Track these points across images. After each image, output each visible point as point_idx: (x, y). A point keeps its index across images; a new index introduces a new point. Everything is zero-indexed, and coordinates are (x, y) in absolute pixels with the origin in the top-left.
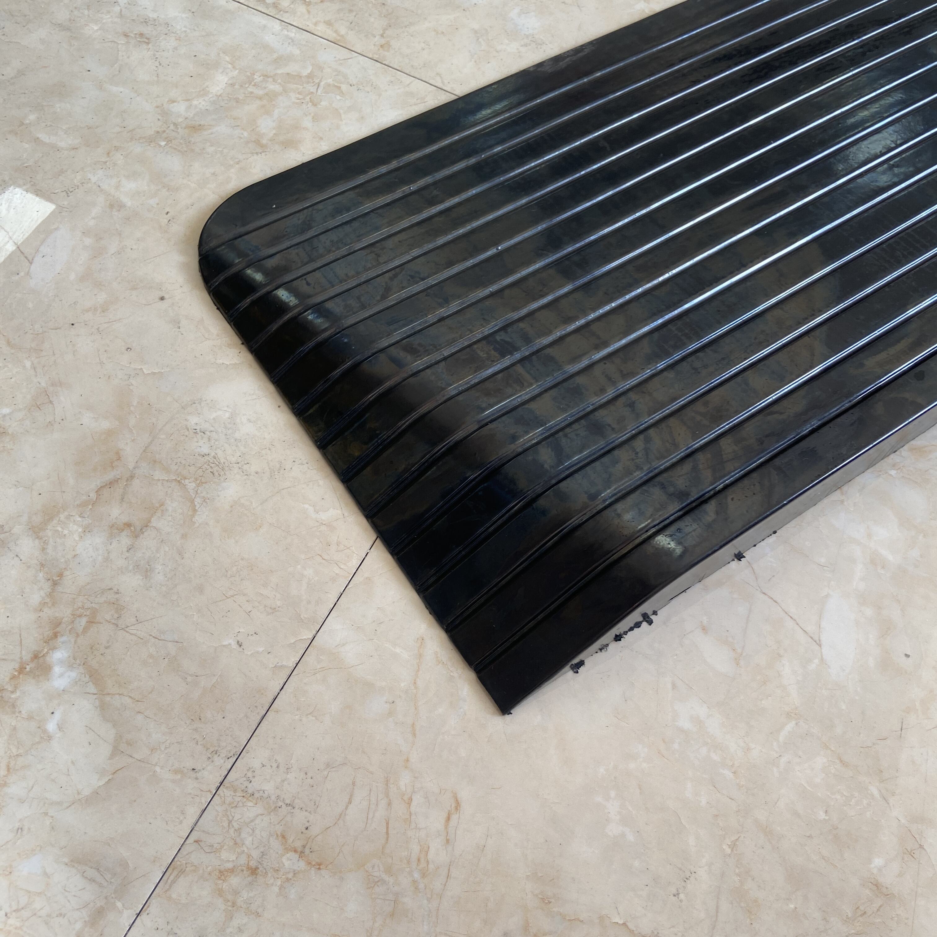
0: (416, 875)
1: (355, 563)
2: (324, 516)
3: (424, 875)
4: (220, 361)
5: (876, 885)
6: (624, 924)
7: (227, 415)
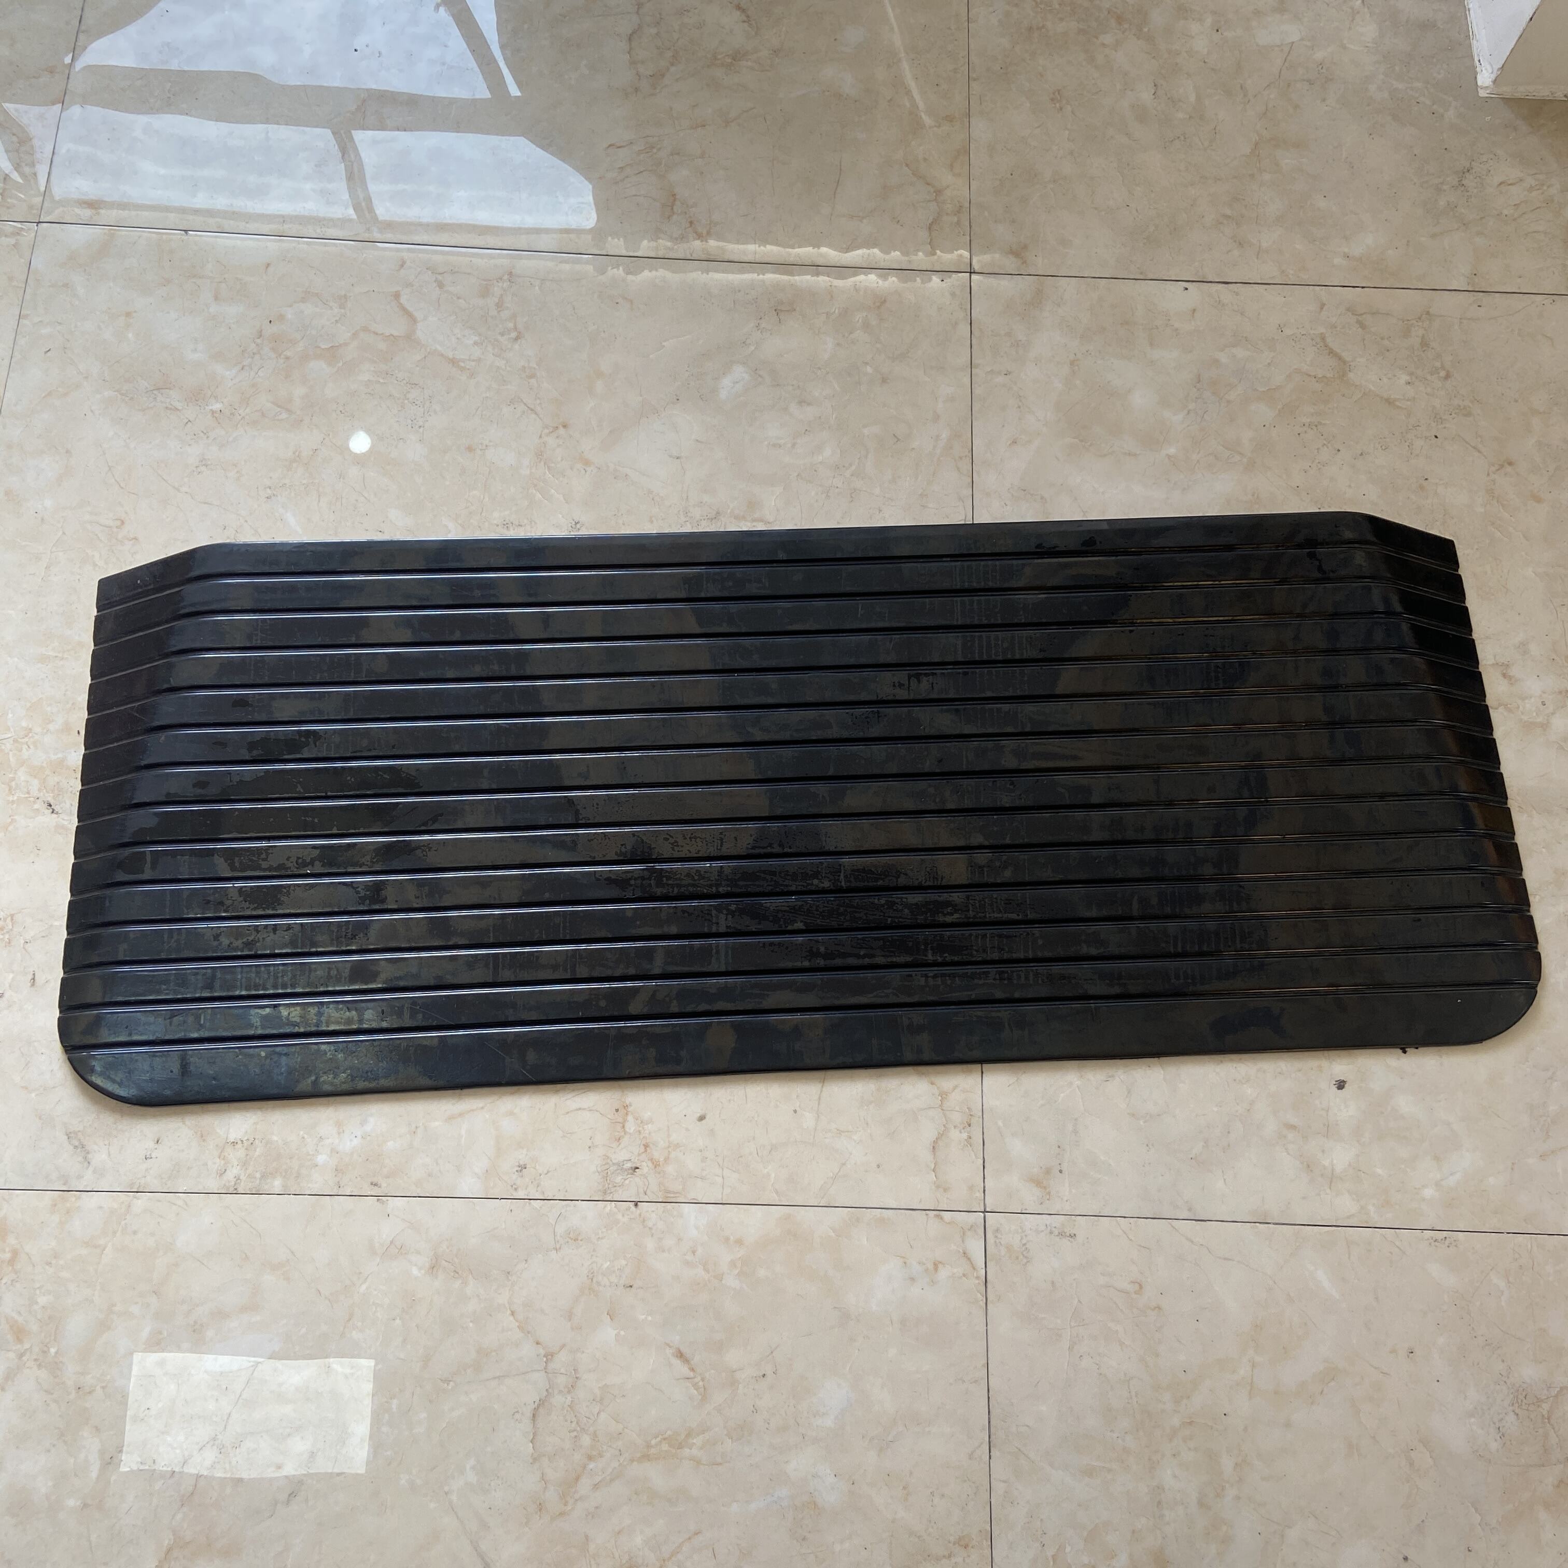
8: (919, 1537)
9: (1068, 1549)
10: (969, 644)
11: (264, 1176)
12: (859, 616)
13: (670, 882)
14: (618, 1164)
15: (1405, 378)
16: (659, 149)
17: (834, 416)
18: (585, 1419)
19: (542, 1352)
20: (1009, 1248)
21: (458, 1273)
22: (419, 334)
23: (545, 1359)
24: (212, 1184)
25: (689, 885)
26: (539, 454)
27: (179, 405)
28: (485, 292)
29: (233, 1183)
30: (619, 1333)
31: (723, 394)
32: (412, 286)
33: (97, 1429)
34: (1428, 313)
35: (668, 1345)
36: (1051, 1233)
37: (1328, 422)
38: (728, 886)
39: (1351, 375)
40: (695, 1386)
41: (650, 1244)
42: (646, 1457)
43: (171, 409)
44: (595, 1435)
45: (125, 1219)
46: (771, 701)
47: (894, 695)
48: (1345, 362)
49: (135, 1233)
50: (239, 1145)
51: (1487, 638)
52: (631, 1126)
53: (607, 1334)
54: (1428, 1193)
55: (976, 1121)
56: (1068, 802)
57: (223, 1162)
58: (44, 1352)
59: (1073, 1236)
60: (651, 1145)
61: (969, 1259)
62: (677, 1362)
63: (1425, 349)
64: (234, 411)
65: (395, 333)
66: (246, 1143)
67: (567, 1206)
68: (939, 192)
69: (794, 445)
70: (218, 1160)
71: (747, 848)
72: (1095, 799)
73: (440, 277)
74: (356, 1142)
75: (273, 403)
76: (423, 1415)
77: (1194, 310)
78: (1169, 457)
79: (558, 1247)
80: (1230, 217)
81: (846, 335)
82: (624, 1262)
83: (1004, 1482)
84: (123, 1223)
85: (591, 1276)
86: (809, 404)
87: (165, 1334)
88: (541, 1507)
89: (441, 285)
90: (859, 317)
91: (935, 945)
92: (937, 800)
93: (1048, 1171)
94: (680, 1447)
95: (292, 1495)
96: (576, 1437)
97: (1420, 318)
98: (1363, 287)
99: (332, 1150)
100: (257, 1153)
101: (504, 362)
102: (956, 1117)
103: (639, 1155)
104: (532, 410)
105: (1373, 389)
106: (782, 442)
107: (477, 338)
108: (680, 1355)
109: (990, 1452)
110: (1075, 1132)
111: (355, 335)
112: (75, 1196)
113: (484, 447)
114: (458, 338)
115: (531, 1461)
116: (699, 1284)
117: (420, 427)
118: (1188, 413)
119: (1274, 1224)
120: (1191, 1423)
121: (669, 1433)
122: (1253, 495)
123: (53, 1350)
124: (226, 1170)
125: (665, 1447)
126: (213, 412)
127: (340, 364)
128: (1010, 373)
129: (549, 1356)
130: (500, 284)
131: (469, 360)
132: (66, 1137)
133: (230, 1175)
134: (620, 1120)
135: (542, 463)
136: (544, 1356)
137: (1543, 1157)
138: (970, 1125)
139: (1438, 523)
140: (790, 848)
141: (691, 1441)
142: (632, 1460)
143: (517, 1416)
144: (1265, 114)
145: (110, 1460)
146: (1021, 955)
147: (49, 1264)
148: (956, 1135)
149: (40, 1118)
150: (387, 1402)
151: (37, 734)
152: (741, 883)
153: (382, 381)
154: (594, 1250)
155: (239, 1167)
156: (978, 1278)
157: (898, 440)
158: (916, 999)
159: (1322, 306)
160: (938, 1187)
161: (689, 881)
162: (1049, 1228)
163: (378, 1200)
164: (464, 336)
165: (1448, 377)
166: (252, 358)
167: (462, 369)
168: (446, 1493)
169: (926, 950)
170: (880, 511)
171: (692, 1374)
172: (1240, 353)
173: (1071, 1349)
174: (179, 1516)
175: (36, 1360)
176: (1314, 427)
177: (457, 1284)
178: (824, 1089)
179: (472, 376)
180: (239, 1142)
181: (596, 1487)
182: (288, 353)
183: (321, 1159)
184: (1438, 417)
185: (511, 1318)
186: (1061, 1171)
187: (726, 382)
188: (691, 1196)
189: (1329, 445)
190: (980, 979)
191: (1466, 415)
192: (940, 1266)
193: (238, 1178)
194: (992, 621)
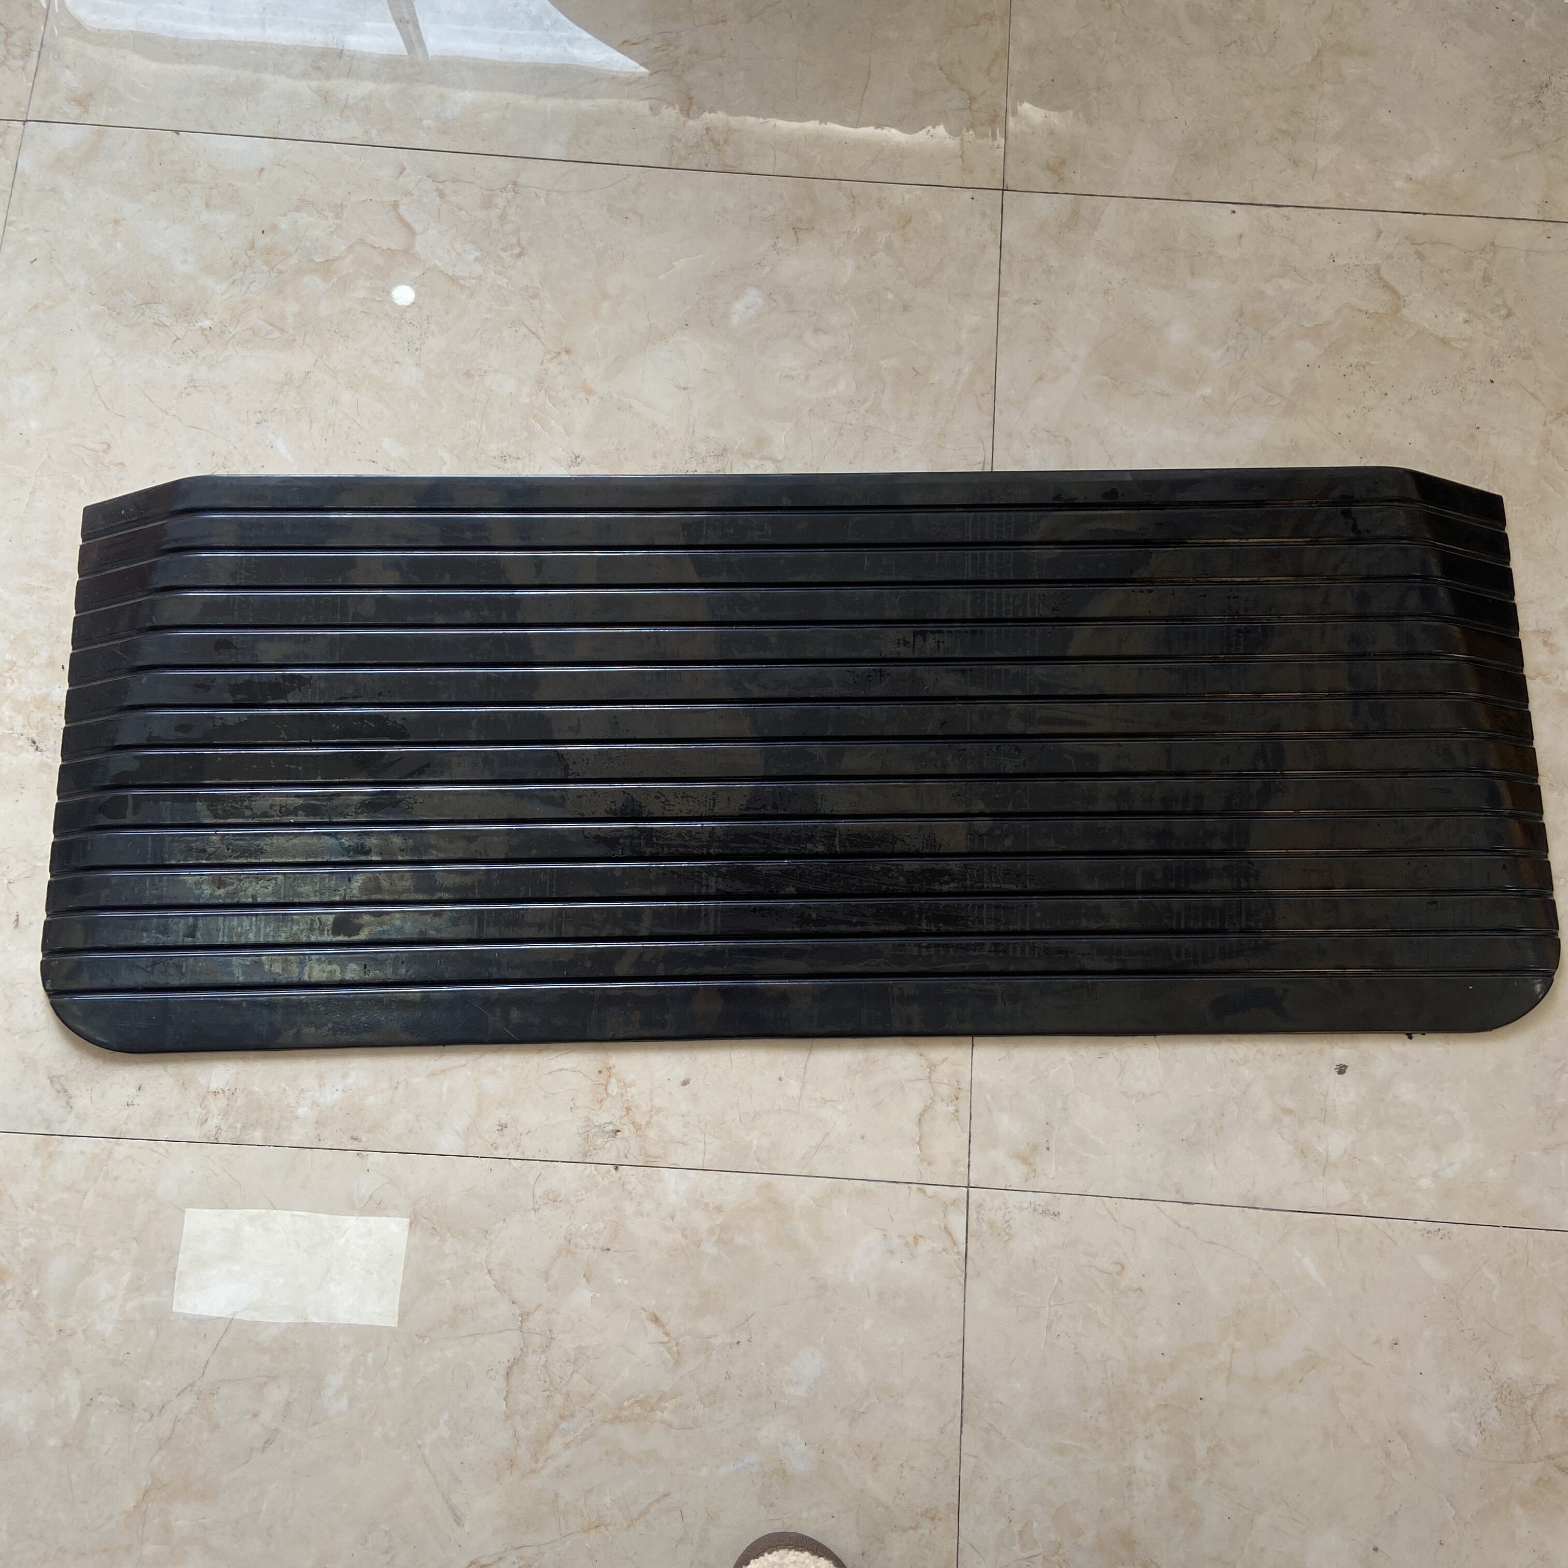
8: (887, 1508)
9: (1035, 1525)
10: (979, 601)
11: (245, 1127)
12: (865, 568)
13: (660, 842)
14: (600, 1126)
15: (1462, 316)
16: (676, 47)
17: (851, 346)
18: (558, 1378)
19: (518, 1312)
20: (991, 1225)
21: (436, 1230)
22: (418, 248)
23: (520, 1319)
24: (194, 1133)
25: (679, 845)
26: (540, 382)
27: (168, 322)
28: (487, 204)
29: (214, 1133)
30: (595, 1295)
31: (735, 320)
32: (412, 195)
33: (78, 1371)
34: (1493, 244)
35: (644, 1309)
36: (1035, 1210)
37: (1376, 363)
38: (719, 847)
39: (1405, 311)
40: (669, 1350)
41: (629, 1208)
42: (618, 1419)
43: (159, 325)
44: (568, 1394)
45: (107, 1165)
46: (769, 655)
47: (899, 654)
48: (1399, 297)
49: (116, 1179)
50: (221, 1095)
51: (1531, 602)
52: (613, 1089)
53: (583, 1296)
54: (1425, 1183)
55: (965, 1095)
56: (1075, 770)
57: (204, 1112)
58: (26, 1293)
59: (1056, 1215)
60: (634, 1109)
61: (950, 1234)
62: (653, 1329)
63: (1487, 283)
64: (224, 328)
65: (394, 247)
66: (227, 1092)
67: (548, 1166)
68: (972, 99)
69: (807, 377)
70: (199, 1110)
71: (740, 809)
72: (1102, 768)
73: (441, 186)
74: (337, 1096)
75: (265, 321)
76: (398, 1369)
77: (1241, 236)
78: (1204, 398)
79: (537, 1207)
80: (1286, 132)
81: (868, 256)
82: (602, 1226)
83: (975, 1457)
84: (105, 1168)
85: (568, 1238)
86: (826, 333)
87: (145, 1280)
88: (512, 1464)
89: (442, 195)
90: (882, 237)
91: (930, 914)
92: (939, 764)
93: (1035, 1148)
94: (652, 1410)
95: (268, 1442)
96: (549, 1396)
97: (1484, 250)
98: (1425, 214)
99: (313, 1103)
100: (238, 1104)
101: (505, 280)
102: (944, 1090)
103: (621, 1117)
104: (534, 333)
105: (1427, 326)
106: (794, 373)
107: (478, 254)
108: (656, 1320)
109: (961, 1427)
110: (1065, 1109)
111: (351, 248)
112: (58, 1140)
113: (483, 373)
114: (458, 254)
115: (504, 1418)
116: (676, 1250)
117: (417, 350)
118: (1228, 350)
119: (1263, 1209)
120: (1165, 1406)
121: (641, 1396)
122: (1291, 442)
123: (35, 1292)
124: (206, 1120)
125: (637, 1410)
126: (203, 329)
127: (335, 280)
128: (1040, 302)
129: (525, 1316)
130: (504, 195)
131: (470, 277)
132: (49, 1081)
133: (213, 1122)
134: (603, 1081)
135: (543, 391)
136: (520, 1316)
137: (1546, 1150)
138: (957, 1099)
139: (1487, 477)
140: (785, 810)
141: (663, 1405)
142: (604, 1422)
143: (492, 1374)
144: (1330, 17)
145: (90, 1402)
146: (1018, 927)
147: (32, 1207)
148: (943, 1108)
149: (23, 1061)
150: (363, 1355)
151: (21, 668)
152: (732, 845)
153: (378, 299)
154: (573, 1212)
155: (220, 1117)
156: (958, 1253)
157: (918, 373)
158: (907, 968)
159: (1379, 234)
160: (922, 1160)
161: (679, 841)
162: (1033, 1206)
163: (358, 1154)
164: (465, 251)
165: (1509, 315)
166: (244, 271)
167: (462, 287)
168: (420, 1447)
169: (920, 919)
170: (895, 451)
171: (666, 1339)
172: (1287, 284)
173: (1049, 1327)
174: (157, 1459)
175: (18, 1301)
176: (1361, 368)
177: (435, 1241)
178: (811, 1057)
179: (472, 295)
180: (221, 1092)
181: (567, 1446)
182: (281, 267)
183: (302, 1111)
184: (1496, 359)
185: (488, 1276)
186: (1048, 1149)
187: (739, 306)
188: (672, 1161)
189: (1376, 388)
190: (975, 950)
191: (1524, 358)
192: (920, 1240)
193: (219, 1128)
194: (1005, 577)
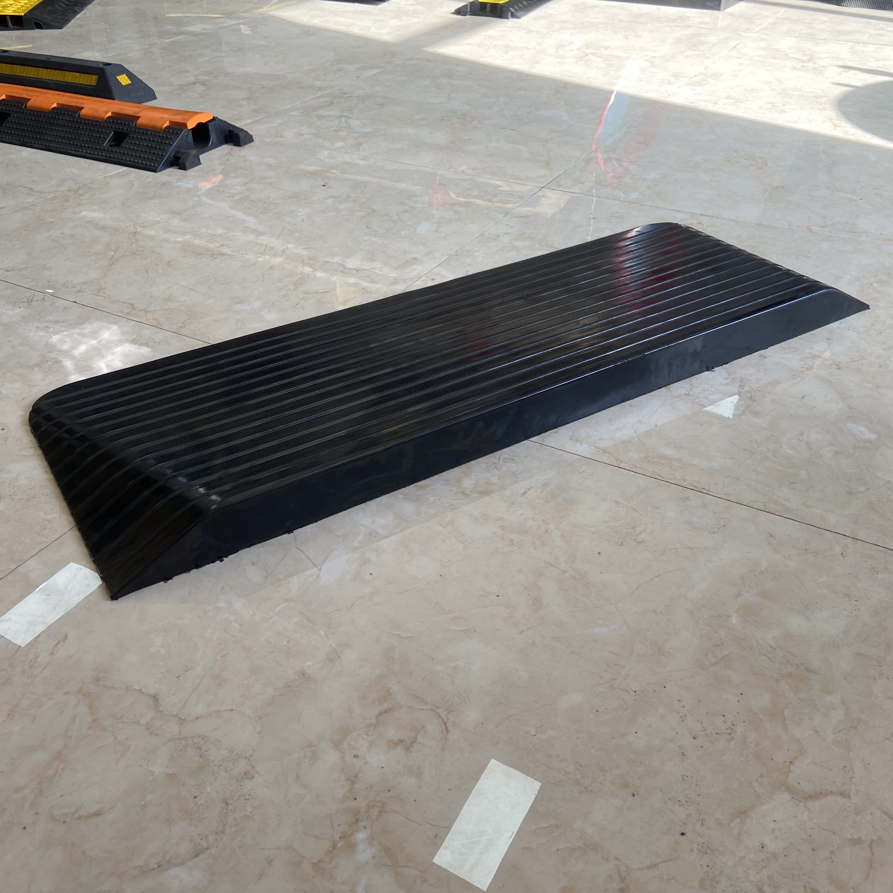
0: (26, 668)
1: (57, 536)
2: (48, 517)
3: (30, 667)
4: (22, 454)
5: (303, 674)
6: (140, 690)
7: (15, 476)
31: (851, 425)
